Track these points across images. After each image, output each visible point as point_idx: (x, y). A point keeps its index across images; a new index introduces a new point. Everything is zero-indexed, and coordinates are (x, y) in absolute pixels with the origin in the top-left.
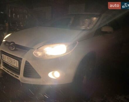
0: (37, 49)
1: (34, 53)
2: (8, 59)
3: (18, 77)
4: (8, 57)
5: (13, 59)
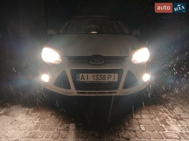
3: (116, 92)
4: (95, 74)
5: (107, 75)
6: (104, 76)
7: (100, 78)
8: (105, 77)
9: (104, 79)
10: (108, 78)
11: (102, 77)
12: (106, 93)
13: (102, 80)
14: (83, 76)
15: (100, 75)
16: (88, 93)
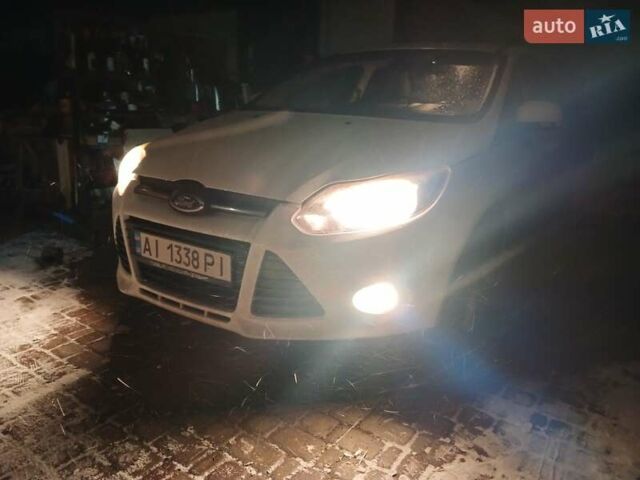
0: (304, 203)
1: (297, 221)
2: (175, 249)
3: (227, 320)
4: (174, 243)
5: (202, 251)
6: (195, 256)
7: (186, 260)
8: (197, 259)
9: (195, 263)
10: (206, 264)
11: (190, 255)
12: (201, 312)
13: (191, 268)
14: (147, 240)
15: (185, 249)
16: (163, 299)
